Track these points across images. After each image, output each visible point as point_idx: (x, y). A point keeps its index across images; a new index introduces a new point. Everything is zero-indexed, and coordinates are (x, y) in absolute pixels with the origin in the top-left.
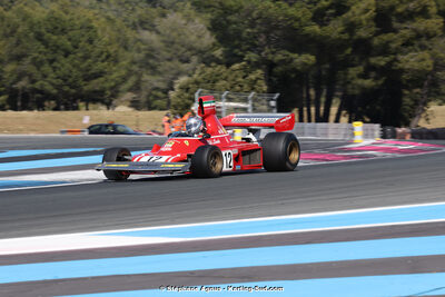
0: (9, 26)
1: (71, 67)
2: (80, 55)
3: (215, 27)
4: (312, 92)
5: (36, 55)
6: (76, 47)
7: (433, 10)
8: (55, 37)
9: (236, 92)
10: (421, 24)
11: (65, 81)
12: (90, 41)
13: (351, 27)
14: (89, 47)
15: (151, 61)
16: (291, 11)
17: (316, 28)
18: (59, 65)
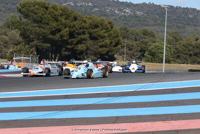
3: (21, 35)
4: (53, 56)
7: (87, 32)
9: (27, 54)
10: (83, 36)
13: (62, 36)
15: (6, 45)
16: (44, 31)
17: (51, 36)
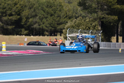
0: (31, 4)
1: (52, 20)
2: (56, 16)
3: (80, 5)
5: (40, 15)
6: (55, 13)
8: (47, 9)
11: (51, 25)
12: (60, 11)
14: (60, 13)
18: (48, 19)
